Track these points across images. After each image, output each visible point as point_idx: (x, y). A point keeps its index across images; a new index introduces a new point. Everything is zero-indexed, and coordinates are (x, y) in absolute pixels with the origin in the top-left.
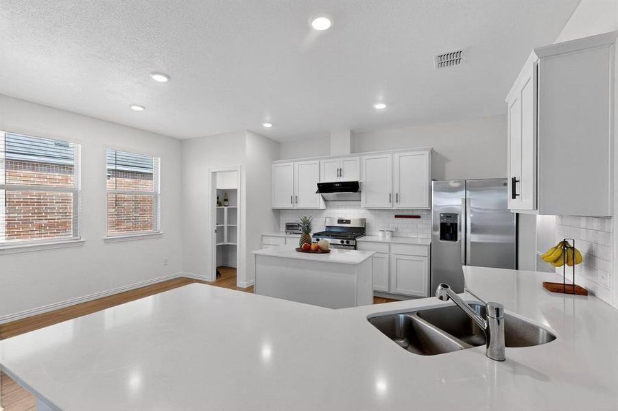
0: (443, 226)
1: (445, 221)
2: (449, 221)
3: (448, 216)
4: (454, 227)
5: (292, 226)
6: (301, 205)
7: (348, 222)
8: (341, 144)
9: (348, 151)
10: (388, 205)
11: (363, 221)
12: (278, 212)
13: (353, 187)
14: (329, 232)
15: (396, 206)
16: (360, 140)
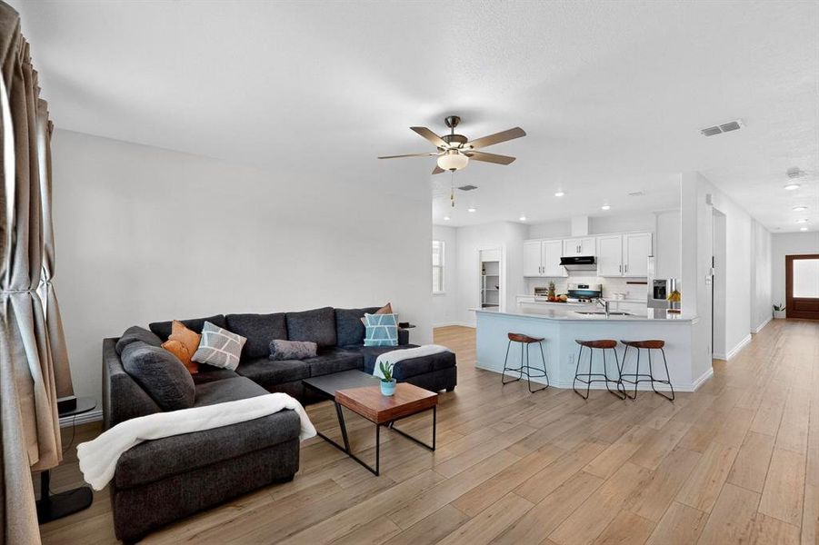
0: (655, 289)
1: (657, 285)
2: (660, 285)
3: (659, 282)
4: (664, 290)
5: (540, 290)
6: (548, 274)
7: (587, 287)
8: (581, 228)
9: (586, 234)
10: (619, 274)
11: (601, 287)
12: (528, 278)
13: (590, 261)
14: (572, 294)
15: (625, 275)
16: (596, 224)
